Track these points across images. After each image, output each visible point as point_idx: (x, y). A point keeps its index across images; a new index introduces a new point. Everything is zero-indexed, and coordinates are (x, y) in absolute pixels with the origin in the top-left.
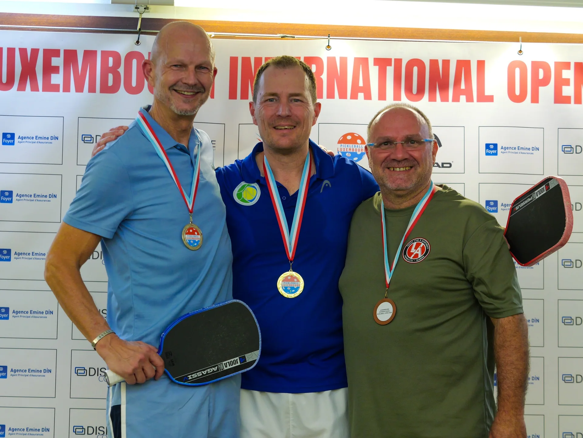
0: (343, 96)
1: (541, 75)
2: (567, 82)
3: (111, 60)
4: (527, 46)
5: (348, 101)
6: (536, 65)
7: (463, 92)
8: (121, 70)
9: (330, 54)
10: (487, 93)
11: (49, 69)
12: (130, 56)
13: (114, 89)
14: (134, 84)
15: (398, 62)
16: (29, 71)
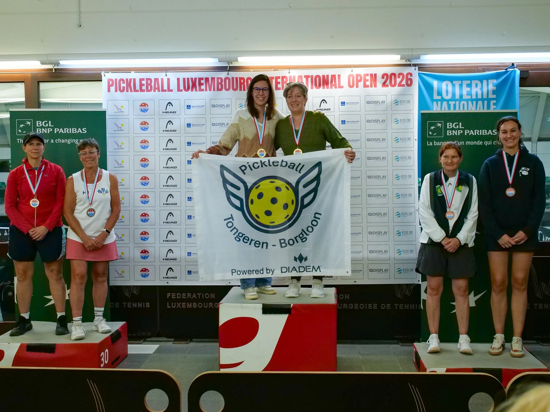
1: (359, 79)
2: (368, 80)
3: (220, 80)
4: (354, 69)
6: (357, 75)
7: (334, 85)
8: (223, 83)
9: (290, 75)
10: (341, 85)
11: (200, 84)
12: (226, 79)
13: (221, 90)
14: (227, 87)
15: (312, 76)
16: (194, 85)
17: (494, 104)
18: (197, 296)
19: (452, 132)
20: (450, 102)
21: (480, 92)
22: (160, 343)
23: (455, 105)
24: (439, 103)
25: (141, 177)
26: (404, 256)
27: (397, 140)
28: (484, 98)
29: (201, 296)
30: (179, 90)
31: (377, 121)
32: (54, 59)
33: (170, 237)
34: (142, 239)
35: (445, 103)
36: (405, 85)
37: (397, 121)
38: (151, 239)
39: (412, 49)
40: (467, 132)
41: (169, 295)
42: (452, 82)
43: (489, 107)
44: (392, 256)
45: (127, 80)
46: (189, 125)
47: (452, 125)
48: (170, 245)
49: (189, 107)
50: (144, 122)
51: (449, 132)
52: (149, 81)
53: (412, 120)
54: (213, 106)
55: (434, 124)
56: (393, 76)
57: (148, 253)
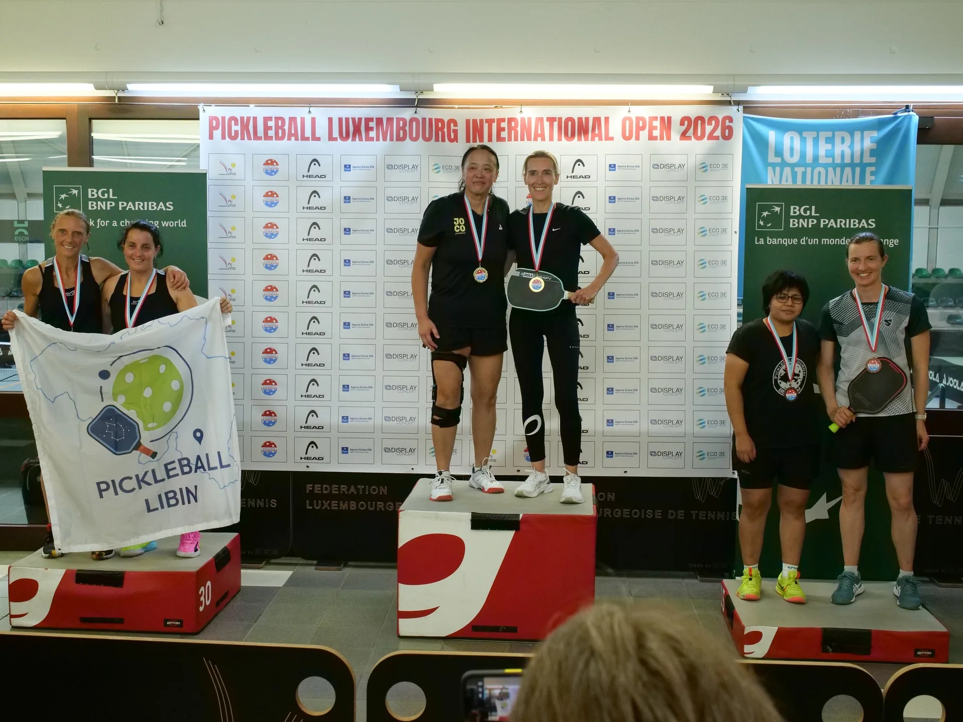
0: (529, 139)
2: (656, 128)
3: (401, 122)
4: (633, 108)
5: (532, 142)
6: (638, 119)
7: (596, 135)
8: (407, 128)
9: (522, 115)
10: (610, 135)
11: (368, 129)
12: (412, 120)
13: (403, 139)
14: (414, 136)
15: (560, 119)
16: (357, 130)
17: (872, 173)
18: (357, 490)
19: (798, 223)
20: (796, 169)
21: (848, 152)
22: (293, 567)
23: (804, 174)
24: (778, 169)
25: (264, 287)
26: (709, 430)
27: (703, 232)
28: (854, 162)
29: (364, 490)
30: (331, 138)
31: (669, 198)
32: (117, 80)
33: (313, 390)
34: (265, 392)
35: (787, 170)
36: (720, 137)
37: (703, 200)
38: (280, 393)
39: (734, 76)
40: (824, 222)
41: (309, 487)
42: (800, 134)
43: (862, 180)
44: (689, 430)
45: (242, 118)
46: (347, 199)
47: (799, 210)
48: (313, 404)
49: (347, 167)
50: (271, 192)
51: (794, 221)
52: (280, 122)
53: (729, 199)
54: (390, 167)
55: (768, 208)
56: (699, 122)
57: (275, 415)
